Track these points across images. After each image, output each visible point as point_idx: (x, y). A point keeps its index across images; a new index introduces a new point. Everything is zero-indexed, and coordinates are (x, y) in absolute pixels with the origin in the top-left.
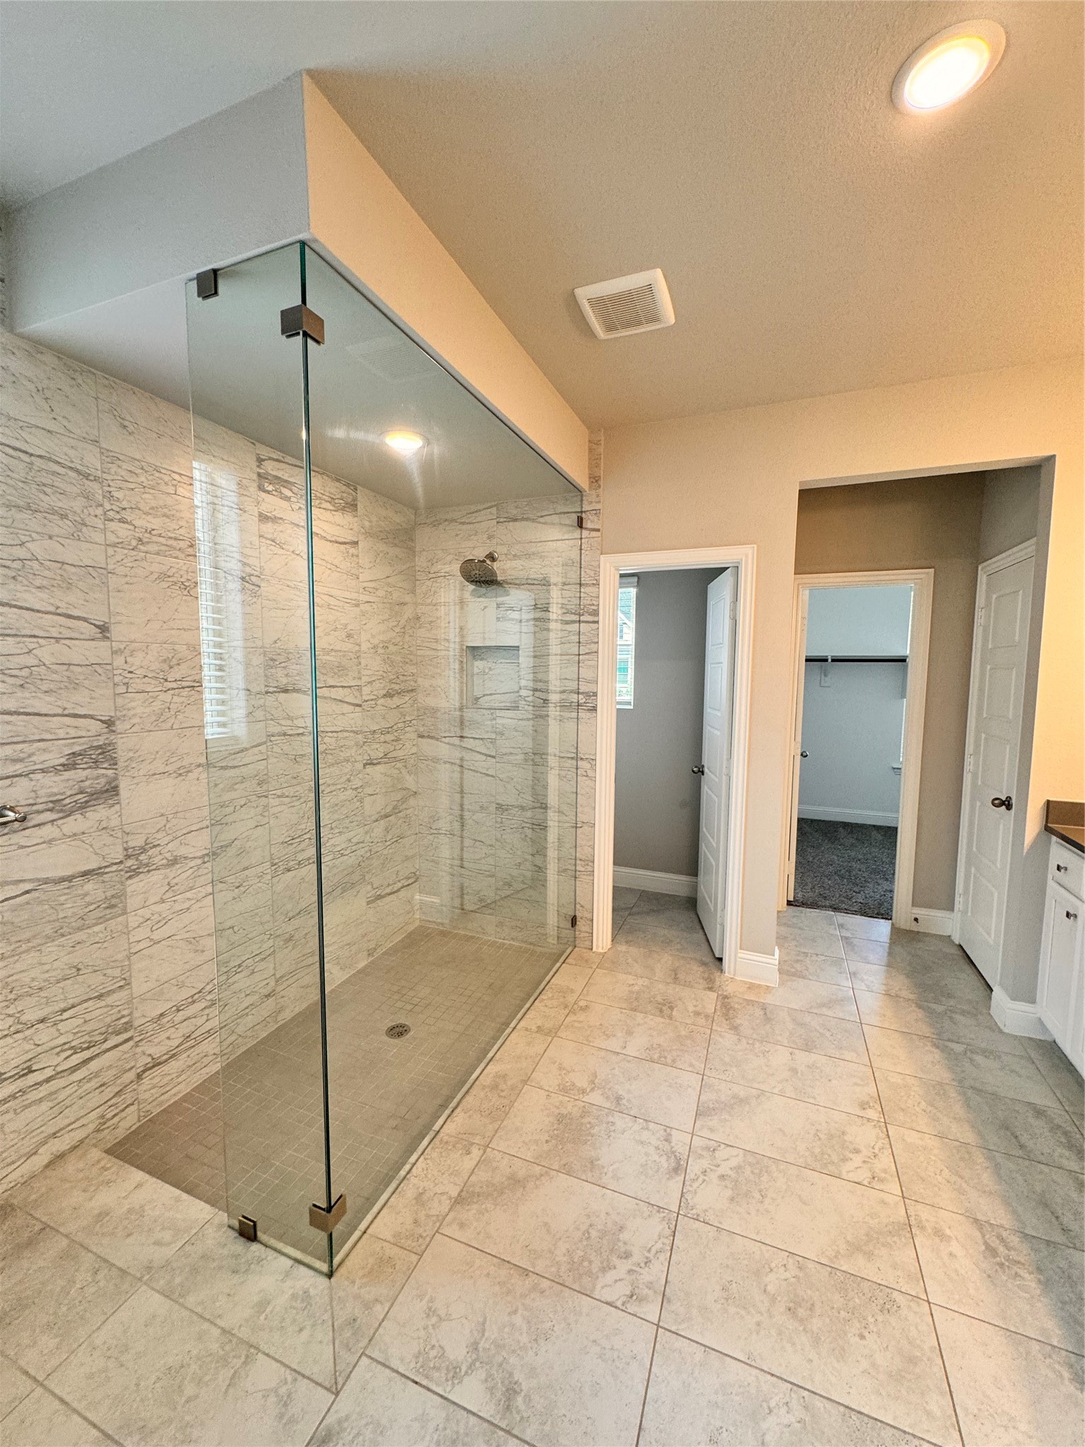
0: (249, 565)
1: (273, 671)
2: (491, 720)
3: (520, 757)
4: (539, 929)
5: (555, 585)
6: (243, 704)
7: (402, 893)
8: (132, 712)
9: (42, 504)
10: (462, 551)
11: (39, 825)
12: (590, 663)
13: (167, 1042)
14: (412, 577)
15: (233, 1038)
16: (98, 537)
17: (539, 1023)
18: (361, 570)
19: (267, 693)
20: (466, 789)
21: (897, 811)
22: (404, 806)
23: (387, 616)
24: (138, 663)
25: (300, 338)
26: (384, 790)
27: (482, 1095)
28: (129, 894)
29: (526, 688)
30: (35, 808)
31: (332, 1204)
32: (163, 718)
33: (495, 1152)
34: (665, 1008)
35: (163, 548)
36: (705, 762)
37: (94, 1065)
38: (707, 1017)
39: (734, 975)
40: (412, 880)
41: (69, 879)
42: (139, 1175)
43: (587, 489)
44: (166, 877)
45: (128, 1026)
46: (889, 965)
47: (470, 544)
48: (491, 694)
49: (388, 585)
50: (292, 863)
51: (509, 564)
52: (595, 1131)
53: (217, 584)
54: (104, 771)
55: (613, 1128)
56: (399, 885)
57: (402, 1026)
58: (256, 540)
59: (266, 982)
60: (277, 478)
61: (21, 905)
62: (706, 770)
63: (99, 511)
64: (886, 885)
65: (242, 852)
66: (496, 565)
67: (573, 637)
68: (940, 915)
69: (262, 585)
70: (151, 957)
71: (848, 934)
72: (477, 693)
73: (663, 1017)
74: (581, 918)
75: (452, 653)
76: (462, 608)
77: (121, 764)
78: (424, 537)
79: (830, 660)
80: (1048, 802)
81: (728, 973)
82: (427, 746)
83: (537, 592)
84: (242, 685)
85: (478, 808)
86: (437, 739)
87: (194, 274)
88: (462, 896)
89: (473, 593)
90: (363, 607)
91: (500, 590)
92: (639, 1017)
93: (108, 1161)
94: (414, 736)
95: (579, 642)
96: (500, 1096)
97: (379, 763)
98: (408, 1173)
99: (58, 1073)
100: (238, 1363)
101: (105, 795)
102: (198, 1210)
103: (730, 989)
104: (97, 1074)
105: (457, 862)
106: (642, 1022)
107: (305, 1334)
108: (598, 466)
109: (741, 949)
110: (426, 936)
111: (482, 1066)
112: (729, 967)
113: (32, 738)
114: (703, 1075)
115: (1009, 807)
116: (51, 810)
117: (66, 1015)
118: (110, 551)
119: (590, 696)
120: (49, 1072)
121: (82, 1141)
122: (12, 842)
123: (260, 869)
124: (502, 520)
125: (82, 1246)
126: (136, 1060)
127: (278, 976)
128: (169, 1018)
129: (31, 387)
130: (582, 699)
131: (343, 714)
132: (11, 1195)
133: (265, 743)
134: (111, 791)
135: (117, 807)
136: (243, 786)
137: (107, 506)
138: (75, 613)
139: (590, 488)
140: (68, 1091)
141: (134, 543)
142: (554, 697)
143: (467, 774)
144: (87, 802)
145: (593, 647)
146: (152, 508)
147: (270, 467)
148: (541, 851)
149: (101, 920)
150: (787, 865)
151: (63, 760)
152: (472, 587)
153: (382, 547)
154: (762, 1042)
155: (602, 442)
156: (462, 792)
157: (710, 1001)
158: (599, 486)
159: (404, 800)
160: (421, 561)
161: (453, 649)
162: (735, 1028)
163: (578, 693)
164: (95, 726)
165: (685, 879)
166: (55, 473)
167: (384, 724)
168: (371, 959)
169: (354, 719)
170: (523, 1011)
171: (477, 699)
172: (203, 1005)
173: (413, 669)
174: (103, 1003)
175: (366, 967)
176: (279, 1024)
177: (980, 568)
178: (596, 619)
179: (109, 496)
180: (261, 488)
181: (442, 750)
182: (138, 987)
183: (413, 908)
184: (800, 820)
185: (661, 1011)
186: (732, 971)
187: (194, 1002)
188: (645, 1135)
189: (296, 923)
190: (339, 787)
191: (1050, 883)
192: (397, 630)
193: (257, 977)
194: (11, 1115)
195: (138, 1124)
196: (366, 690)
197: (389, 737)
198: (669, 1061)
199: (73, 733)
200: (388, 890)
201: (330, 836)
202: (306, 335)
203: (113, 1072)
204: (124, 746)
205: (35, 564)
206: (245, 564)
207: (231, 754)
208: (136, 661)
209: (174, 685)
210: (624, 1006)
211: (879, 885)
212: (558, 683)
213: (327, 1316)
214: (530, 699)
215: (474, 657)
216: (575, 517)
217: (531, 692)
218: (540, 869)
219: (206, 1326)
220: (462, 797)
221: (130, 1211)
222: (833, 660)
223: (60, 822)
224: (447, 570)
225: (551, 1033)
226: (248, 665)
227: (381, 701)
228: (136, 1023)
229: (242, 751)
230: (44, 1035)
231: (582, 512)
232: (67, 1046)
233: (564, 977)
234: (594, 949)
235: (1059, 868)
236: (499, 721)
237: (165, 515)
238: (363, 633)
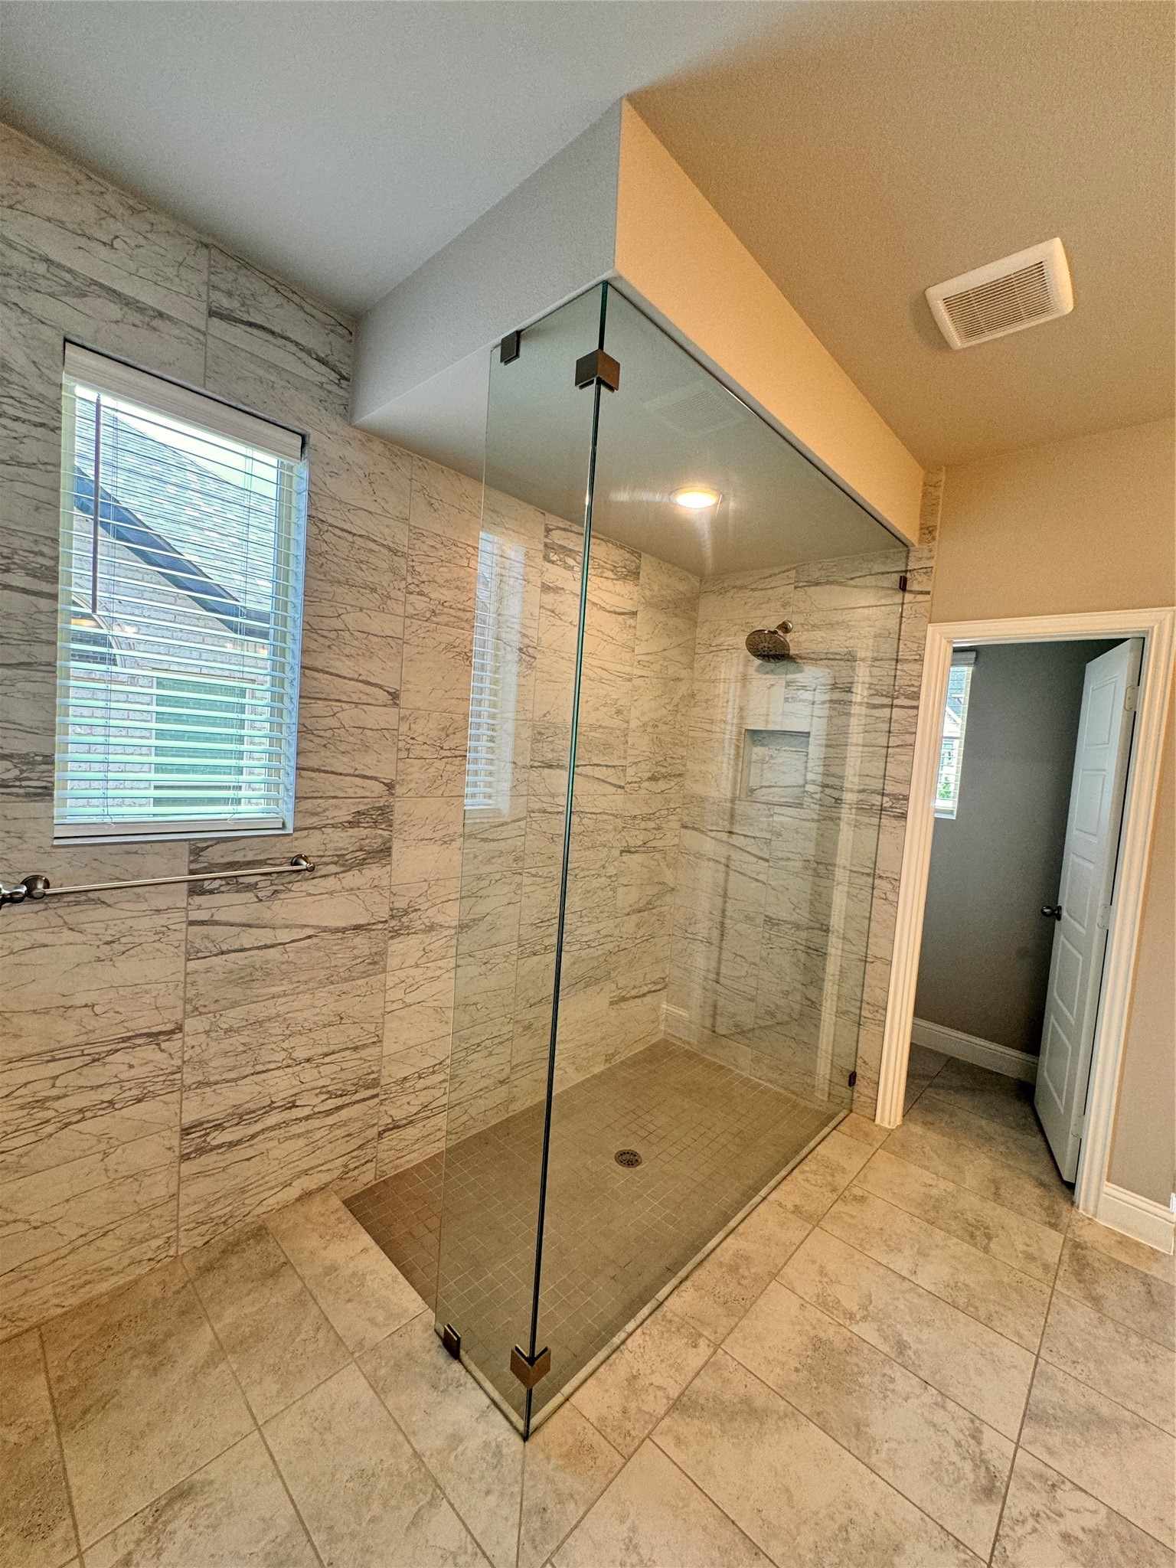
0: (527, 636)
1: (540, 745)
2: (768, 816)
3: (799, 865)
4: (805, 1078)
5: (862, 660)
6: (508, 776)
7: (648, 999)
8: (409, 778)
9: (357, 579)
10: (750, 620)
11: (325, 876)
12: (903, 758)
13: (406, 1106)
14: (690, 650)
15: (465, 1118)
16: (399, 610)
17: (797, 1202)
18: (637, 642)
19: (532, 767)
20: (730, 893)
22: (659, 902)
23: (660, 692)
24: (420, 730)
25: (592, 388)
26: (639, 882)
27: (718, 1274)
28: (389, 953)
29: (813, 782)
30: (323, 859)
31: (536, 1354)
32: (435, 785)
33: (728, 1357)
34: (978, 1233)
35: (452, 619)
36: (1064, 901)
37: (344, 1114)
38: (1046, 1267)
39: (1095, 1215)
40: (659, 987)
41: (344, 930)
42: (366, 1239)
43: (916, 544)
44: (422, 942)
45: (375, 1083)
47: (758, 612)
48: (770, 787)
49: (665, 659)
50: (538, 947)
51: (805, 636)
52: (865, 1380)
53: (496, 655)
54: (380, 832)
55: (891, 1386)
56: (646, 989)
57: (634, 1154)
58: (536, 611)
59: (501, 1067)
60: (562, 547)
61: (302, 948)
62: (1064, 914)
63: (403, 584)
65: (493, 928)
66: (789, 637)
67: (881, 725)
69: (538, 656)
70: (402, 1019)
72: (753, 784)
73: (975, 1245)
74: (863, 1077)
75: (727, 736)
76: (744, 686)
77: (396, 826)
78: (709, 607)
81: (1085, 1210)
82: (690, 838)
83: (837, 668)
84: (509, 758)
85: (742, 917)
86: (702, 832)
87: (499, 340)
88: (714, 1017)
89: (759, 669)
90: (638, 682)
91: (791, 666)
92: (939, 1235)
93: (345, 1214)
94: (677, 825)
95: (890, 732)
96: (739, 1284)
97: (636, 852)
98: (623, 1342)
99: (315, 1114)
100: (424, 1500)
101: (381, 855)
102: (410, 1300)
103: (1086, 1235)
104: (345, 1123)
105: (712, 976)
106: (942, 1244)
107: (492, 1500)
108: (933, 513)
109: (1108, 1180)
110: (669, 1053)
111: (721, 1235)
112: (1086, 1201)
113: (328, 794)
114: (1038, 1356)
116: (335, 863)
117: (327, 1059)
118: (408, 622)
119: (899, 799)
120: (307, 1111)
121: (327, 1185)
122: (302, 889)
123: (507, 948)
124: (801, 584)
125: (311, 1294)
126: (379, 1119)
127: (514, 1063)
128: (411, 1084)
129: (360, 473)
130: (887, 802)
131: (605, 795)
132: (268, 1219)
133: (525, 818)
134: (383, 852)
135: (388, 867)
136: (500, 860)
137: (410, 580)
138: (373, 680)
139: (921, 541)
140: (323, 1132)
141: (428, 614)
142: (849, 797)
143: (733, 876)
144: (364, 859)
145: (908, 739)
146: (447, 581)
147: (557, 537)
148: (814, 979)
149: (365, 975)
151: (349, 818)
152: (758, 662)
153: (662, 617)
154: (1142, 1337)
155: (942, 484)
156: (725, 896)
157: (1052, 1245)
158: (934, 539)
159: (660, 895)
160: (702, 633)
161: (730, 732)
162: (1096, 1301)
163: (883, 795)
164: (380, 788)
165: (1020, 1056)
166: (371, 551)
167: (646, 810)
168: (608, 1066)
169: (616, 801)
170: (778, 1178)
171: (752, 791)
172: (442, 1077)
173: (681, 751)
174: (357, 1056)
175: (602, 1073)
176: (510, 1115)
178: (915, 703)
179: (412, 570)
180: (546, 558)
181: (708, 846)
182: (389, 1047)
183: (658, 1017)
185: (972, 1236)
186: (1091, 1208)
187: (434, 1072)
188: (939, 1417)
189: (536, 1010)
190: (594, 872)
192: (669, 707)
193: (493, 1060)
194: (275, 1143)
195: (374, 1182)
196: (630, 771)
197: (651, 825)
198: (982, 1315)
199: (360, 792)
200: (634, 993)
201: (579, 924)
202: (600, 382)
203: (358, 1125)
204: (400, 808)
205: (347, 634)
206: (524, 635)
207: (492, 827)
208: (418, 728)
209: (448, 753)
210: (916, 1212)
212: (856, 780)
213: (516, 1489)
214: (818, 796)
215: (754, 742)
216: (896, 577)
217: (820, 789)
218: (813, 1006)
219: (400, 1438)
220: (725, 902)
221: (354, 1274)
223: (341, 875)
224: (731, 643)
225: (815, 1221)
226: (517, 737)
227: (646, 784)
228: (383, 1083)
229: (503, 825)
230: (309, 1074)
231: (906, 571)
232: (324, 1090)
233: (832, 1148)
234: (878, 1121)
236: (776, 818)
237: (457, 588)
238: (632, 708)
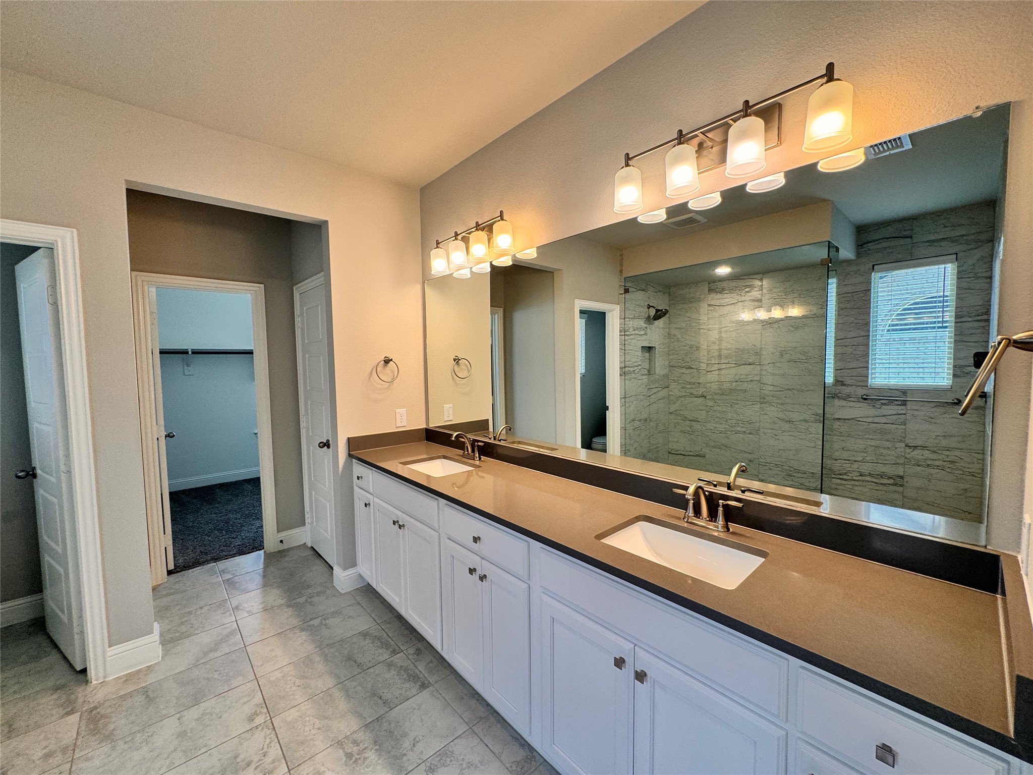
21: (258, 465)
38: (65, 749)
39: (104, 678)
46: (265, 585)
62: (39, 472)
64: (257, 523)
68: (298, 531)
71: (229, 576)
79: (190, 353)
80: (348, 438)
81: (96, 680)
103: (98, 697)
109: (110, 646)
112: (96, 673)
115: (329, 447)
150: (163, 539)
154: (144, 730)
162: (107, 737)
177: (294, 288)
184: (171, 494)
186: (101, 675)
191: (356, 488)
211: (252, 525)
222: (193, 353)
235: (358, 478)
